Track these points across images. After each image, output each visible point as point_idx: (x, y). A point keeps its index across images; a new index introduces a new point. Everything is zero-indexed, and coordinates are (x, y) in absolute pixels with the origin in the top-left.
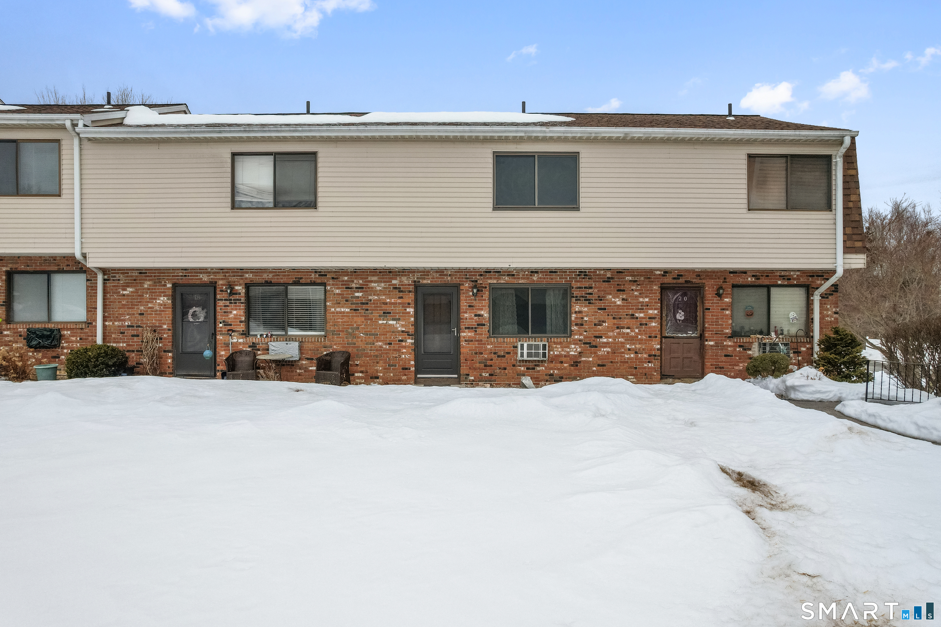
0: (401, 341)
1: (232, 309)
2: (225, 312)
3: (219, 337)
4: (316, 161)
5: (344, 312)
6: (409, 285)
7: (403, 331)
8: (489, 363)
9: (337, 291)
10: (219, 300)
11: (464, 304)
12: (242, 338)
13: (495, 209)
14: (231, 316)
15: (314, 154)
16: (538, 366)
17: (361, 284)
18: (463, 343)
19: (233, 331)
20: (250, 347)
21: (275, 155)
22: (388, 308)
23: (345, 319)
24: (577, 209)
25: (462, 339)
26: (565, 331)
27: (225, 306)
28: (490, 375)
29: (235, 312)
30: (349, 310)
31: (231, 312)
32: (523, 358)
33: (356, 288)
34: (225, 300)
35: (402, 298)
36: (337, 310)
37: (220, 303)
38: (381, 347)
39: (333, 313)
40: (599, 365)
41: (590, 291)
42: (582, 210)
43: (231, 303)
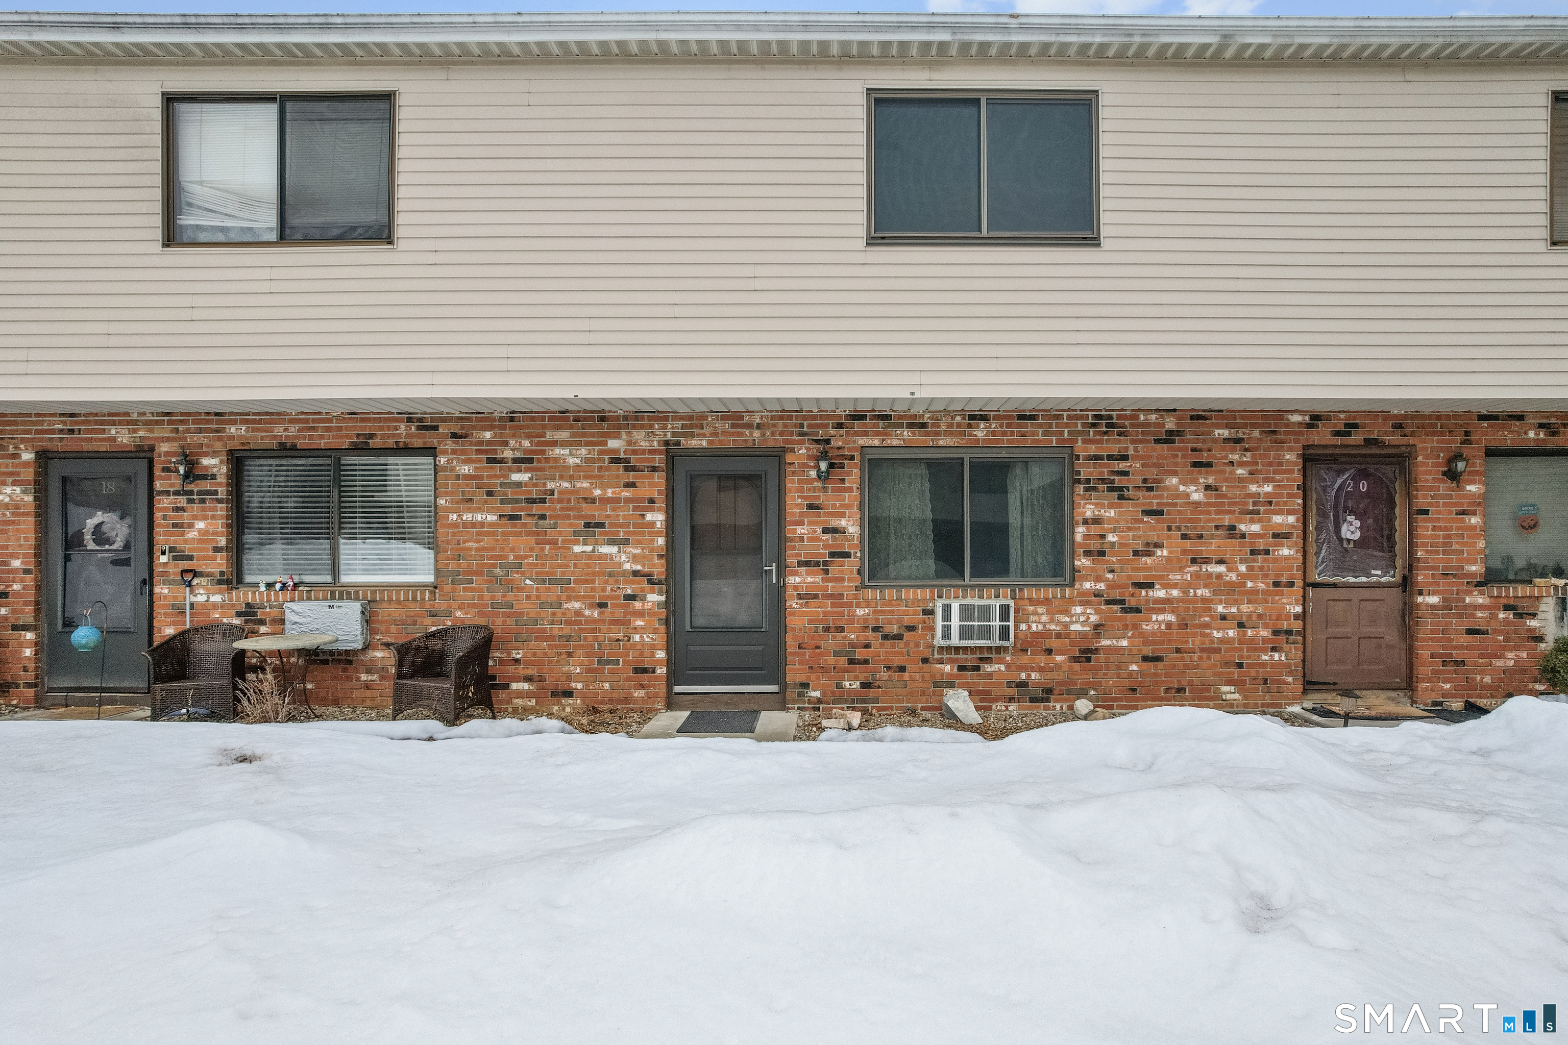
0: (632, 598)
1: (195, 518)
2: (175, 525)
3: (161, 590)
4: (390, 120)
5: (482, 524)
6: (653, 452)
7: (636, 573)
8: (860, 654)
9: (466, 469)
10: (161, 493)
11: (794, 502)
12: (220, 593)
13: (873, 241)
14: (192, 534)
15: (388, 97)
16: (988, 660)
17: (526, 451)
18: (793, 604)
19: (196, 574)
20: (239, 614)
21: (282, 100)
22: (597, 513)
23: (486, 541)
24: (1094, 241)
25: (790, 591)
26: (1057, 571)
27: (177, 509)
28: (866, 685)
29: (201, 525)
30: (495, 518)
31: (191, 526)
32: (948, 642)
33: (515, 460)
34: (177, 493)
35: (632, 485)
36: (468, 517)
37: (164, 503)
38: (578, 613)
39: (455, 525)
40: (1145, 659)
41: (1123, 466)
42: (1105, 244)
43: (191, 501)
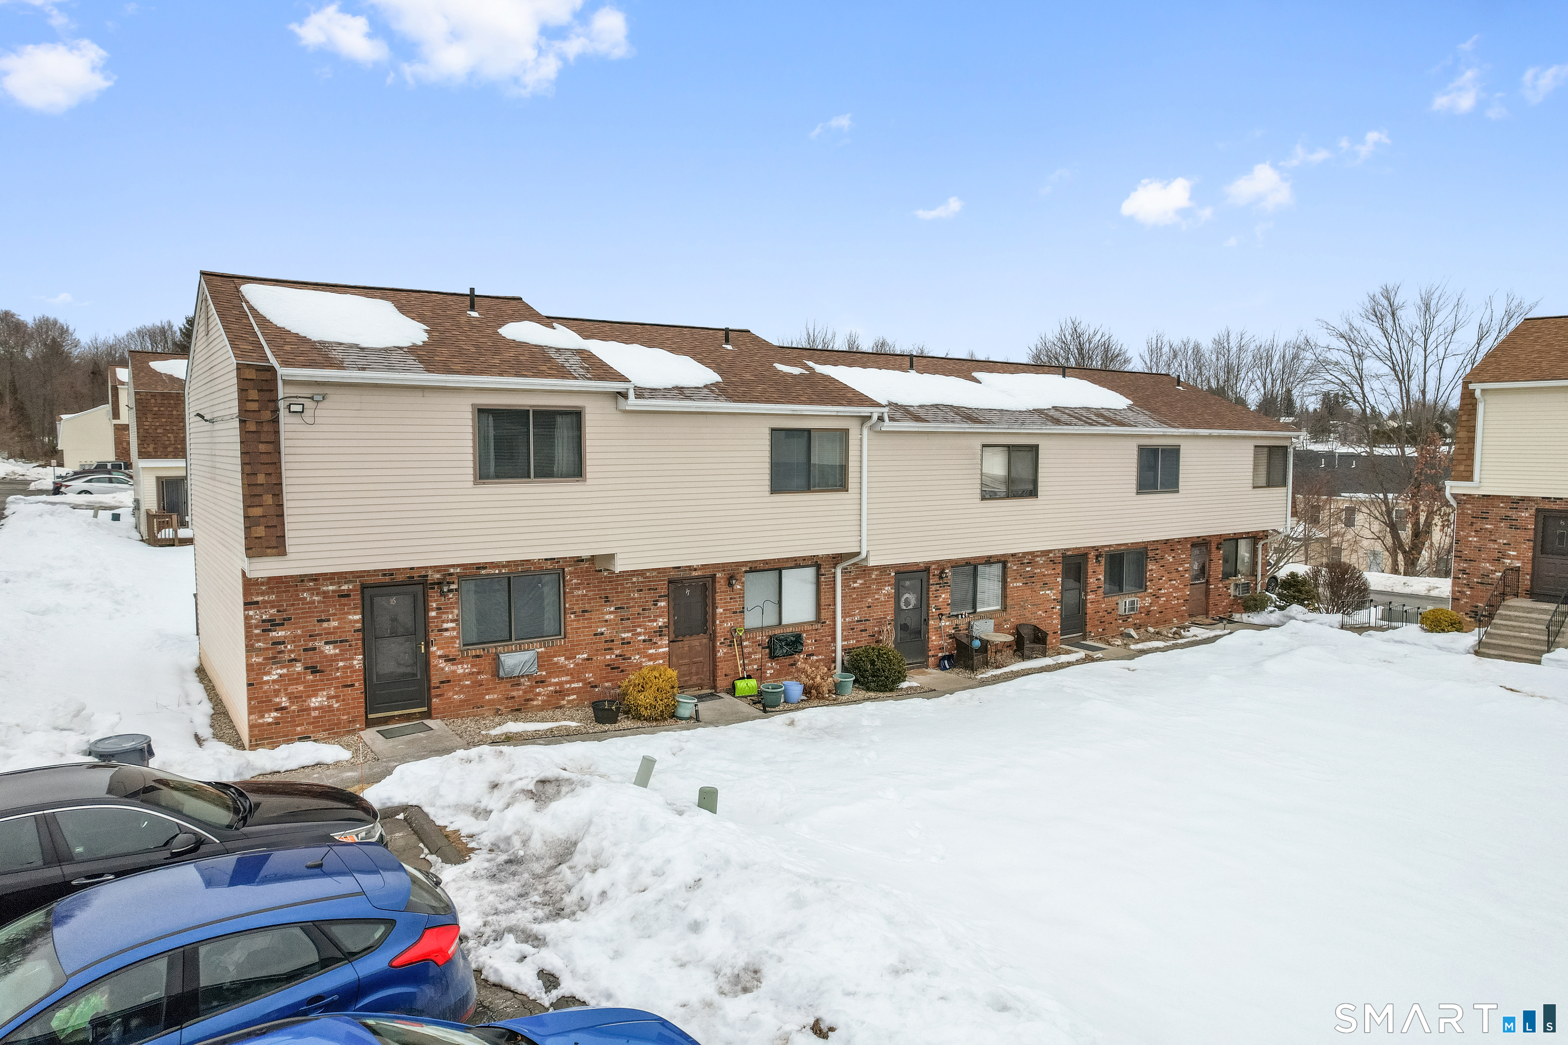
0: (1053, 608)
1: (942, 593)
2: (936, 597)
3: (931, 622)
5: (1017, 587)
6: (1059, 557)
7: (1054, 599)
8: (1103, 620)
9: (1015, 568)
10: (932, 585)
11: (1090, 571)
12: (949, 621)
13: (1138, 493)
14: (941, 600)
15: (1037, 447)
16: (1128, 618)
17: (1030, 559)
18: (1089, 605)
19: (942, 615)
20: (954, 628)
21: (1008, 446)
22: (1047, 579)
23: (1020, 593)
24: (1178, 492)
25: (1088, 601)
26: (1141, 587)
27: (936, 590)
28: (1103, 630)
29: (943, 596)
30: (1021, 584)
31: (941, 596)
32: (1125, 613)
33: (1028, 563)
34: (937, 584)
35: (1054, 569)
36: (1015, 585)
37: (933, 588)
38: (1041, 615)
39: (1011, 588)
40: (1160, 612)
41: (1157, 552)
42: (1180, 492)
43: (940, 587)
